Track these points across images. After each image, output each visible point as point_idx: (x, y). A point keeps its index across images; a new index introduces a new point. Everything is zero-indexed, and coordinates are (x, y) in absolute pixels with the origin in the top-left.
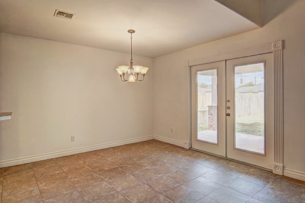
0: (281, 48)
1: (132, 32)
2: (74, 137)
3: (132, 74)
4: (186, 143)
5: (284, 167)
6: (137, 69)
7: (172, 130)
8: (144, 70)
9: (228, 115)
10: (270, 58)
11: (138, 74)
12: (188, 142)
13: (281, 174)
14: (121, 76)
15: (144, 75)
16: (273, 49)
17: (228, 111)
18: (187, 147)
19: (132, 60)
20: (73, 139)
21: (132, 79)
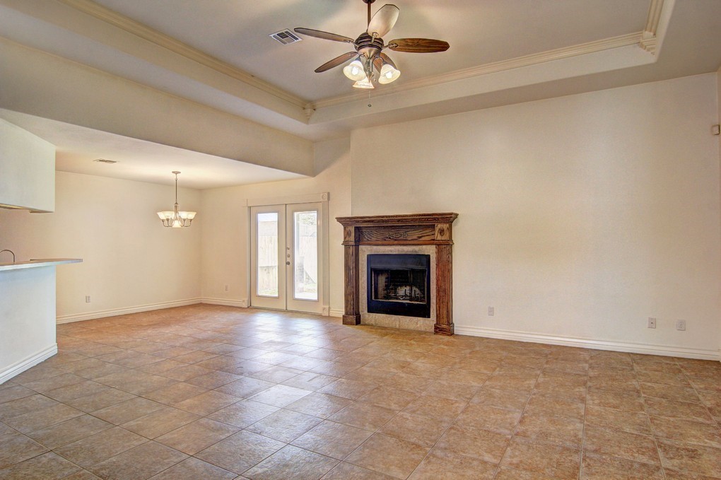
0: (326, 200)
1: (176, 173)
2: (89, 297)
3: (176, 219)
4: (244, 301)
5: (329, 308)
6: (184, 215)
7: (226, 287)
8: (191, 215)
9: (288, 263)
10: (320, 206)
11: (184, 220)
12: (246, 299)
13: (327, 315)
14: (163, 221)
15: (191, 220)
16: (321, 200)
17: (289, 260)
18: (245, 305)
19: (176, 203)
20: (88, 299)
21: (177, 224)
